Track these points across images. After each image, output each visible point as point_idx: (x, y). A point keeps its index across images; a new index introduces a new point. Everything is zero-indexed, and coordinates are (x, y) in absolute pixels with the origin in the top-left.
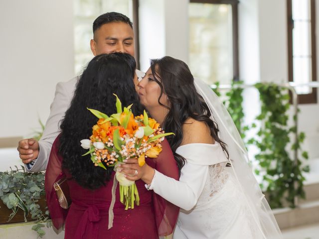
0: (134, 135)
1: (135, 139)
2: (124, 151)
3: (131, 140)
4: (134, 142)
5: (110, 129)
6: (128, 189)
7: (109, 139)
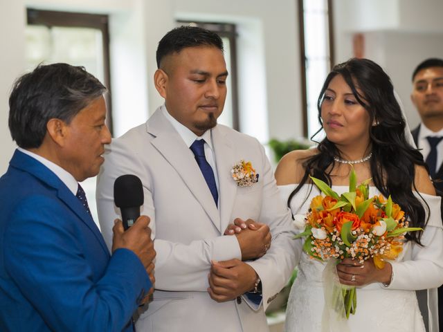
0: (371, 229)
1: (371, 235)
2: (352, 250)
3: (366, 237)
4: (369, 240)
5: (339, 215)
6: (345, 294)
7: (335, 230)
